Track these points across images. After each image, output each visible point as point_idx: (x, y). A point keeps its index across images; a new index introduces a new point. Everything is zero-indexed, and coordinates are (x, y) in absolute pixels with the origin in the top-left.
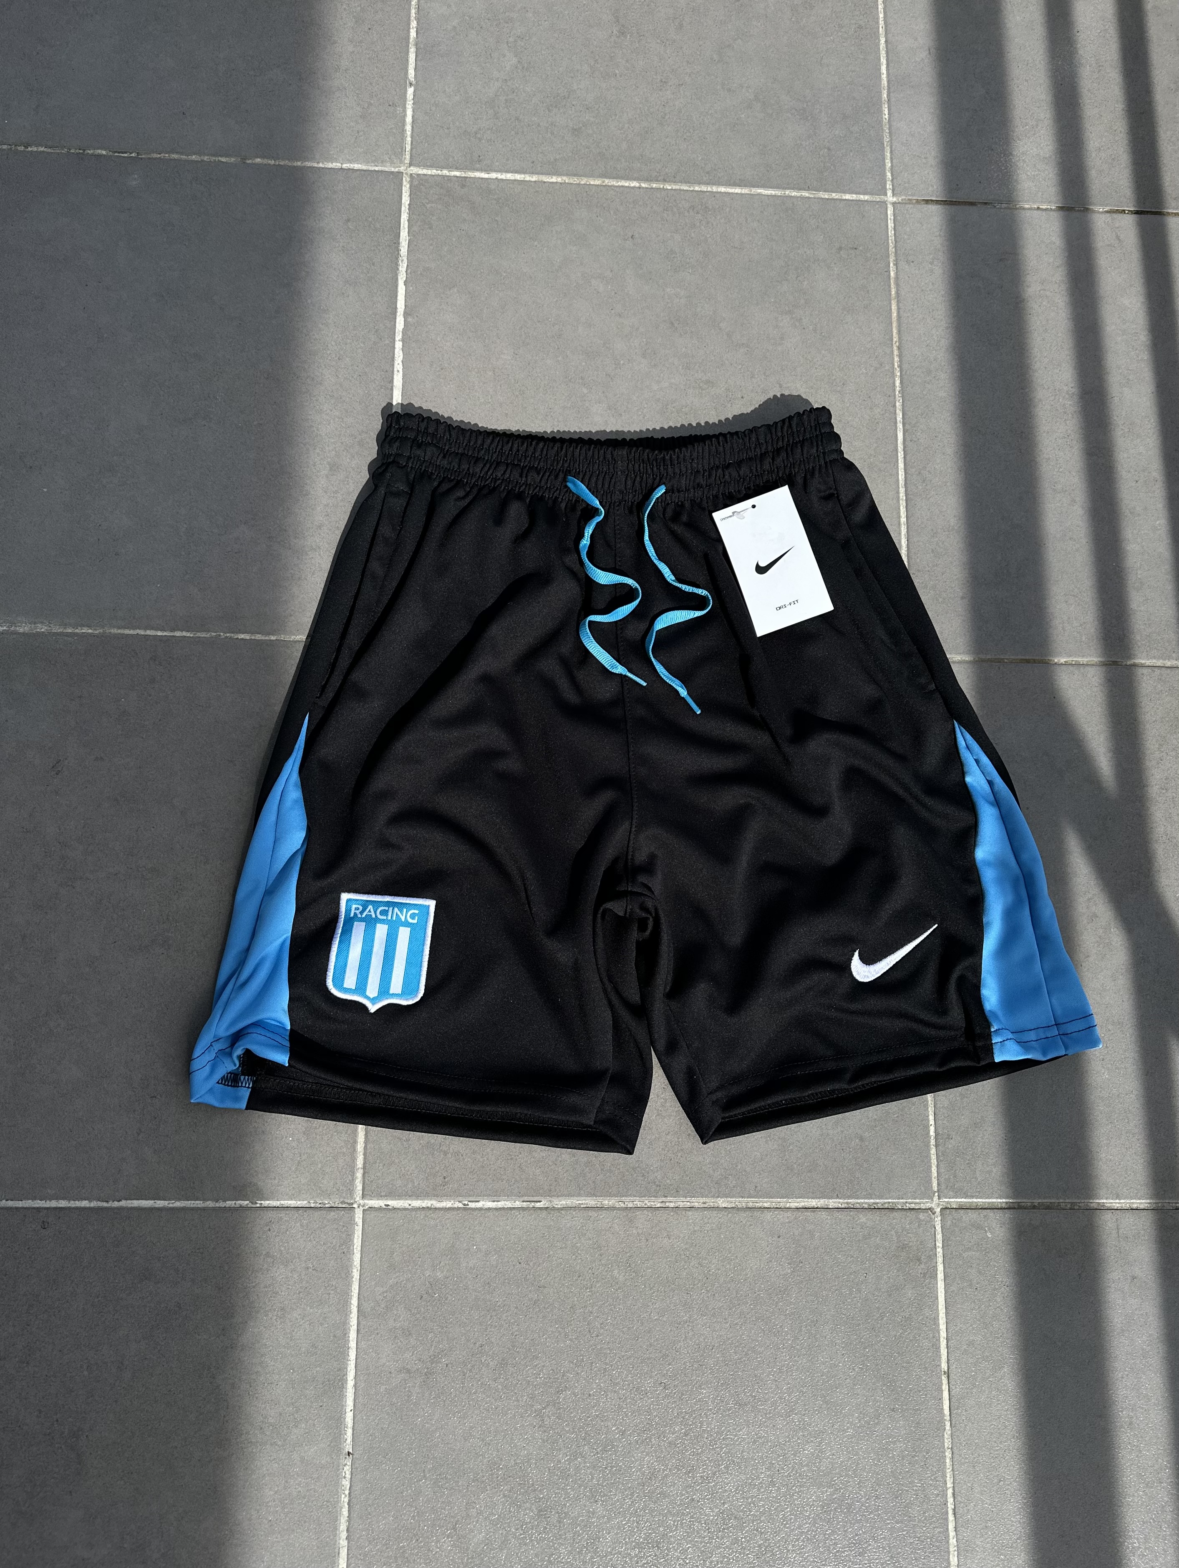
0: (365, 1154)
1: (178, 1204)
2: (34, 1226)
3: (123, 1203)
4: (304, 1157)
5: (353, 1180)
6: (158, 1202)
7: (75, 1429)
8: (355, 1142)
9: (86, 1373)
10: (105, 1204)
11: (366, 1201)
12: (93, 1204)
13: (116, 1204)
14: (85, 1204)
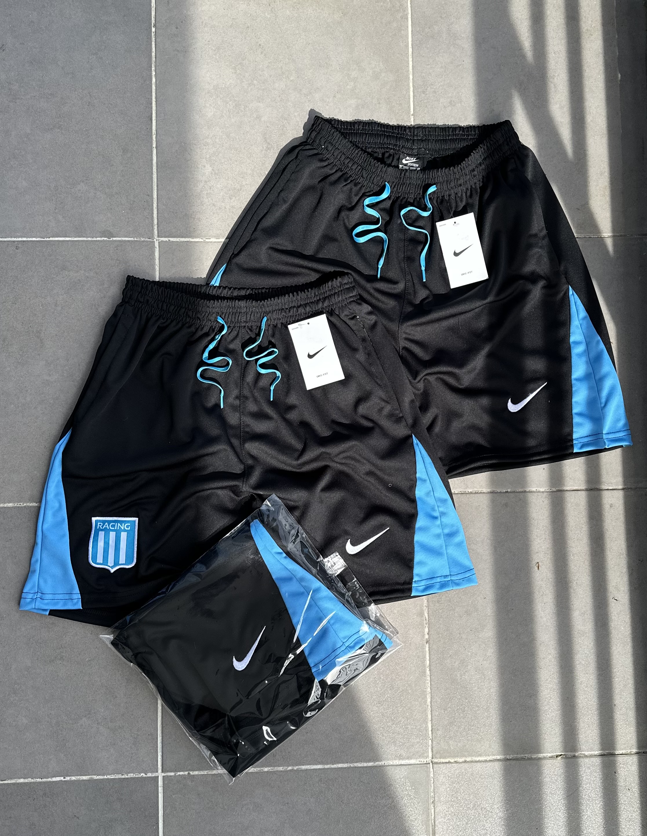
0: (158, 219)
1: (75, 239)
2: (12, 248)
3: (51, 239)
4: (130, 220)
5: (153, 230)
6: (67, 238)
7: (39, 330)
8: (153, 213)
9: (41, 307)
10: (43, 239)
11: (160, 238)
12: (38, 239)
13: (48, 239)
14: (34, 239)
